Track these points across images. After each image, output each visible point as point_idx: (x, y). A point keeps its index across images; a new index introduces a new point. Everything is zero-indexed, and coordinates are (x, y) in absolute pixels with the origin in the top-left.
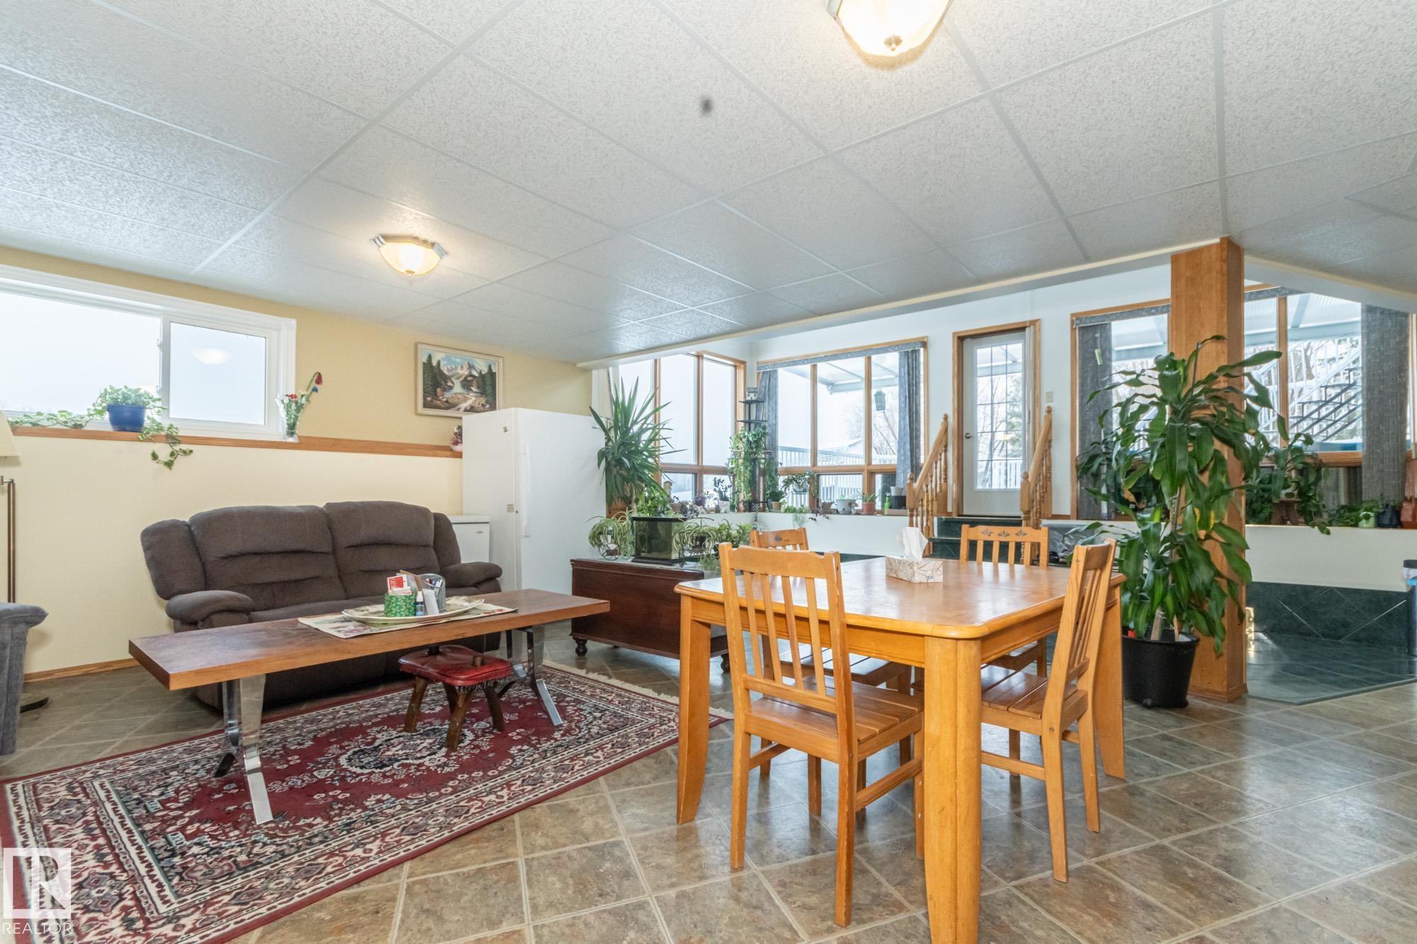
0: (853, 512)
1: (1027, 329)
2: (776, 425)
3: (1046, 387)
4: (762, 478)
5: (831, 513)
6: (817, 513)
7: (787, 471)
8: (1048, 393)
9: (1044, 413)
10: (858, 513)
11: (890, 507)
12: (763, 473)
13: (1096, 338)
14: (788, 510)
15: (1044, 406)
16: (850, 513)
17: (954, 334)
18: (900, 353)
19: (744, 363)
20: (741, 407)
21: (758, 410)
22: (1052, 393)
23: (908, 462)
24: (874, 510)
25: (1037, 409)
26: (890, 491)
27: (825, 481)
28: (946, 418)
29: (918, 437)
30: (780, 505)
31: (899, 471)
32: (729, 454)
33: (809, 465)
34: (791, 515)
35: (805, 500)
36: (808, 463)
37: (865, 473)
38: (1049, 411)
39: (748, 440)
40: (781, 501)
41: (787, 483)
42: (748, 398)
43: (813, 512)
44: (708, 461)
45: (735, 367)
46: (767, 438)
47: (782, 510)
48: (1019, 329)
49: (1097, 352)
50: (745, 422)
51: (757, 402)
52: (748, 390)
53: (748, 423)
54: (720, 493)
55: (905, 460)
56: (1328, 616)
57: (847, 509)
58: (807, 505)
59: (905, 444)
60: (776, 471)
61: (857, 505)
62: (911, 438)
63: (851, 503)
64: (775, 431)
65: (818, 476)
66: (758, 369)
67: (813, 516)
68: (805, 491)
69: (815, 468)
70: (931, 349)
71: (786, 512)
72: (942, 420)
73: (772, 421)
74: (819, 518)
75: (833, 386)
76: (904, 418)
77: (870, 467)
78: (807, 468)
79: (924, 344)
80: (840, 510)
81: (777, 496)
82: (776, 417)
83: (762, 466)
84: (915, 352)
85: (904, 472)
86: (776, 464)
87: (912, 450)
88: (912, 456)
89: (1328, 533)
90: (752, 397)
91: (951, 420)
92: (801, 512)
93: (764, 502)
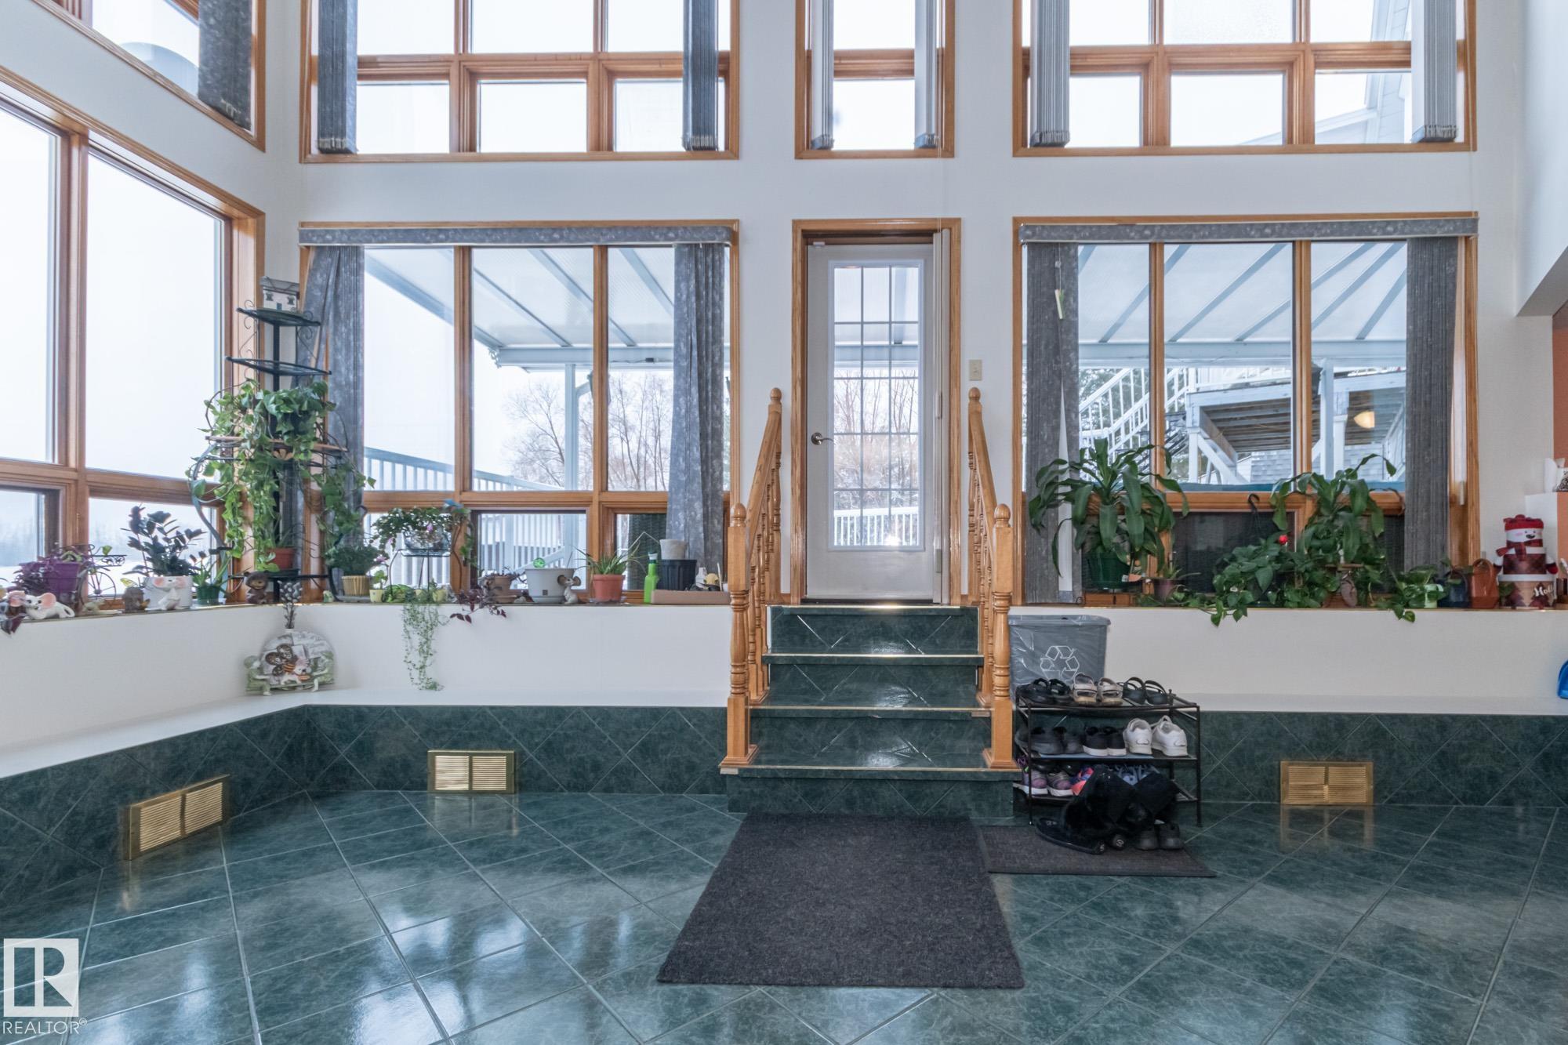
0: (571, 598)
1: (936, 237)
2: (357, 384)
3: (969, 351)
4: (314, 518)
5: (511, 602)
6: (472, 601)
7: (387, 500)
8: (973, 363)
9: (965, 402)
10: (581, 601)
11: (659, 586)
12: (318, 504)
13: (1055, 269)
14: (391, 596)
15: (967, 385)
16: (561, 601)
17: (796, 223)
18: (679, 248)
19: (257, 214)
20: (246, 330)
21: (301, 345)
22: (980, 362)
23: (697, 486)
24: (620, 592)
25: (955, 391)
26: (657, 549)
27: (492, 530)
28: (777, 396)
29: (717, 434)
30: (368, 583)
31: (672, 507)
32: (202, 446)
33: (451, 486)
34: (398, 609)
35: (441, 571)
36: (447, 483)
37: (594, 509)
38: (976, 397)
39: (265, 412)
40: (373, 572)
41: (388, 529)
42: (270, 305)
43: (462, 600)
44: (99, 457)
45: (228, 220)
46: (331, 416)
47: (374, 595)
48: (921, 234)
49: (1057, 293)
50: (260, 369)
51: (300, 321)
52: (265, 285)
53: (270, 370)
54: (155, 550)
55: (689, 481)
56: (1470, 764)
57: (554, 591)
58: (445, 581)
59: (689, 446)
60: (358, 496)
61: (577, 581)
62: (703, 436)
63: (564, 578)
64: (354, 401)
65: (476, 514)
66: (303, 237)
67: (464, 610)
68: (438, 549)
69: (466, 496)
70: (745, 248)
71: (384, 600)
72: (769, 401)
73: (344, 373)
74: (480, 614)
75: (502, 351)
76: (688, 392)
77: (605, 497)
78: (446, 494)
79: (734, 238)
80: (535, 593)
81: (358, 561)
82: (357, 367)
83: (314, 486)
84: (713, 249)
85: (688, 507)
86: (359, 480)
87: (704, 461)
88: (705, 473)
89: (1412, 618)
90: (280, 302)
91: (787, 401)
92: (428, 599)
93: (321, 577)
